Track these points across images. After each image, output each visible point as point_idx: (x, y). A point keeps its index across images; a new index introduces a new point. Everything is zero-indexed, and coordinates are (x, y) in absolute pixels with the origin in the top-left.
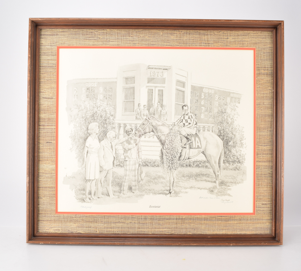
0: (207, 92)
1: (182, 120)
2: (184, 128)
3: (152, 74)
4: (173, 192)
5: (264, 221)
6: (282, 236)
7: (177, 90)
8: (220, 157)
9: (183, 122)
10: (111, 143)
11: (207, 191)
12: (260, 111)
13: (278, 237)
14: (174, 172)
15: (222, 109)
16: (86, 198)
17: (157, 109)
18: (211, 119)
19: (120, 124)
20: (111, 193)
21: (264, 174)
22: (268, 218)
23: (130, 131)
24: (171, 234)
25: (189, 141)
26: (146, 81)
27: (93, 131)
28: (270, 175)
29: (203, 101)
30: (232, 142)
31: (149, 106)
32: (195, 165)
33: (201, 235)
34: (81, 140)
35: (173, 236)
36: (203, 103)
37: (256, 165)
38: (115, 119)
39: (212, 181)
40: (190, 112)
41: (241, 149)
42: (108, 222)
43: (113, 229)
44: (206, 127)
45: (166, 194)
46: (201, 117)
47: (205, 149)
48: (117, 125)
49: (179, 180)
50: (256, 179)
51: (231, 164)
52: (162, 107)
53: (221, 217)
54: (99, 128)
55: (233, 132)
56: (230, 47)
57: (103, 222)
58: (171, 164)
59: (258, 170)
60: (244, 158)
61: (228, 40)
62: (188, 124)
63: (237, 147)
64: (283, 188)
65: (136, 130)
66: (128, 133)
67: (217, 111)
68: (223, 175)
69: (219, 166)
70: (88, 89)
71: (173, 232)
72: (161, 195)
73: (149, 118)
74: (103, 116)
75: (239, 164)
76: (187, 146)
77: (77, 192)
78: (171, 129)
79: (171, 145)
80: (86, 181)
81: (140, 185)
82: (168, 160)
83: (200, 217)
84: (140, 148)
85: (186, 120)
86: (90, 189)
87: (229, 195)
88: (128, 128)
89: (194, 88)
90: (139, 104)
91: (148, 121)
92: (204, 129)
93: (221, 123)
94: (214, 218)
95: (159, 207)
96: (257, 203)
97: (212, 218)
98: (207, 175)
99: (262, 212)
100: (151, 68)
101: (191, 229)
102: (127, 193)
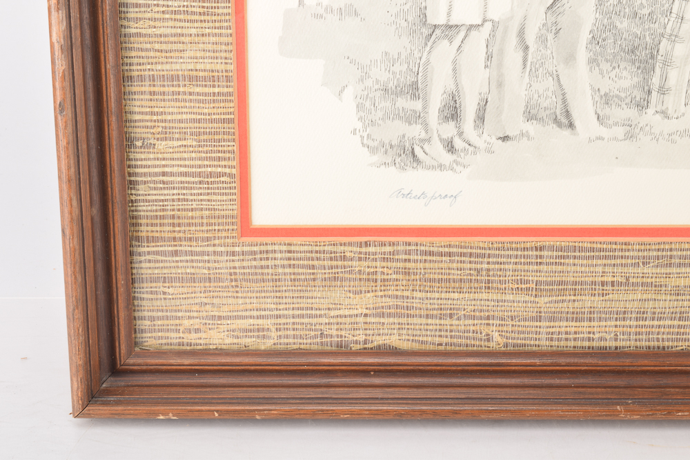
16: (429, 140)
20: (584, 110)
42: (560, 283)
43: (586, 324)
57: (527, 282)
77: (368, 104)
80: (426, 31)
86: (453, 87)
102: (683, 109)
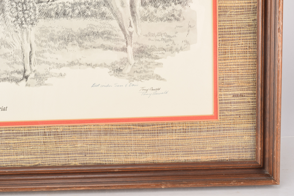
4: (32, 75)
5: (238, 133)
6: (278, 166)
11: (107, 70)
13: (269, 166)
14: (29, 30)
21: (237, 28)
22: (246, 125)
24: (35, 167)
28: (252, 29)
32: (77, 11)
37: (217, 8)
39: (118, 46)
45: (17, 81)
49: (44, 49)
50: (218, 39)
51: (161, 7)
53: (143, 126)
58: (21, 13)
59: (222, 18)
64: (280, 57)
69: (133, 13)
71: (39, 162)
72: (7, 83)
75: (179, 7)
83: (95, 127)
87: (158, 78)
95: (5, 109)
96: (222, 93)
98: (107, 35)
99: (232, 113)
101: (78, 154)
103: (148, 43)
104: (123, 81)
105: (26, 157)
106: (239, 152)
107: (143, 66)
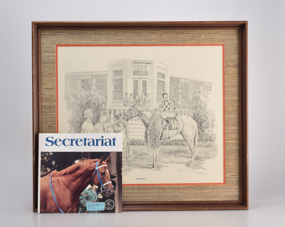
0: (183, 82)
1: (163, 106)
2: (164, 113)
3: (137, 68)
4: (156, 166)
5: (233, 190)
6: (248, 202)
7: (158, 80)
8: (195, 136)
9: (164, 107)
10: (103, 126)
11: (184, 165)
12: (228, 97)
14: (156, 149)
15: (196, 96)
17: (142, 97)
18: (187, 105)
19: (110, 110)
21: (232, 150)
22: (236, 187)
23: (119, 116)
25: (169, 123)
26: (132, 74)
27: (88, 116)
29: (180, 89)
30: (205, 124)
31: (135, 94)
32: (174, 143)
33: (180, 201)
34: (78, 124)
35: (156, 203)
36: (180, 91)
37: (225, 143)
38: (106, 106)
39: (189, 156)
40: (170, 99)
41: (213, 129)
44: (182, 111)
45: (150, 168)
46: (179, 103)
47: (183, 130)
48: (108, 111)
49: (161, 156)
50: (225, 154)
51: (205, 142)
52: (145, 95)
53: (197, 186)
54: (93, 114)
55: (205, 115)
56: (202, 44)
58: (154, 143)
59: (227, 147)
60: (215, 137)
61: (201, 38)
62: (168, 109)
63: (209, 128)
64: (248, 162)
65: (124, 115)
66: (117, 118)
67: (192, 98)
68: (198, 151)
69: (195, 144)
70: (83, 81)
71: (157, 200)
72: (146, 169)
73: (135, 105)
74: (96, 104)
75: (211, 142)
76: (167, 128)
78: (154, 114)
79: (154, 127)
81: (128, 161)
82: (151, 140)
83: (179, 186)
84: (128, 130)
85: (166, 106)
87: (203, 168)
88: (118, 113)
89: (172, 79)
90: (126, 93)
91: (134, 107)
92: (181, 113)
93: (196, 108)
94: (191, 187)
95: (144, 179)
96: (227, 174)
97: (189, 187)
98: (185, 152)
99: (231, 182)
100: (136, 63)
101: (172, 197)
103: (200, 155)
104: (190, 169)
105: (152, 198)
106: (233, 197)
107: (198, 164)
